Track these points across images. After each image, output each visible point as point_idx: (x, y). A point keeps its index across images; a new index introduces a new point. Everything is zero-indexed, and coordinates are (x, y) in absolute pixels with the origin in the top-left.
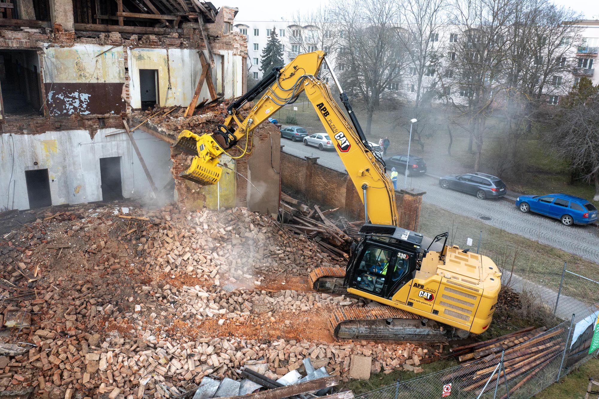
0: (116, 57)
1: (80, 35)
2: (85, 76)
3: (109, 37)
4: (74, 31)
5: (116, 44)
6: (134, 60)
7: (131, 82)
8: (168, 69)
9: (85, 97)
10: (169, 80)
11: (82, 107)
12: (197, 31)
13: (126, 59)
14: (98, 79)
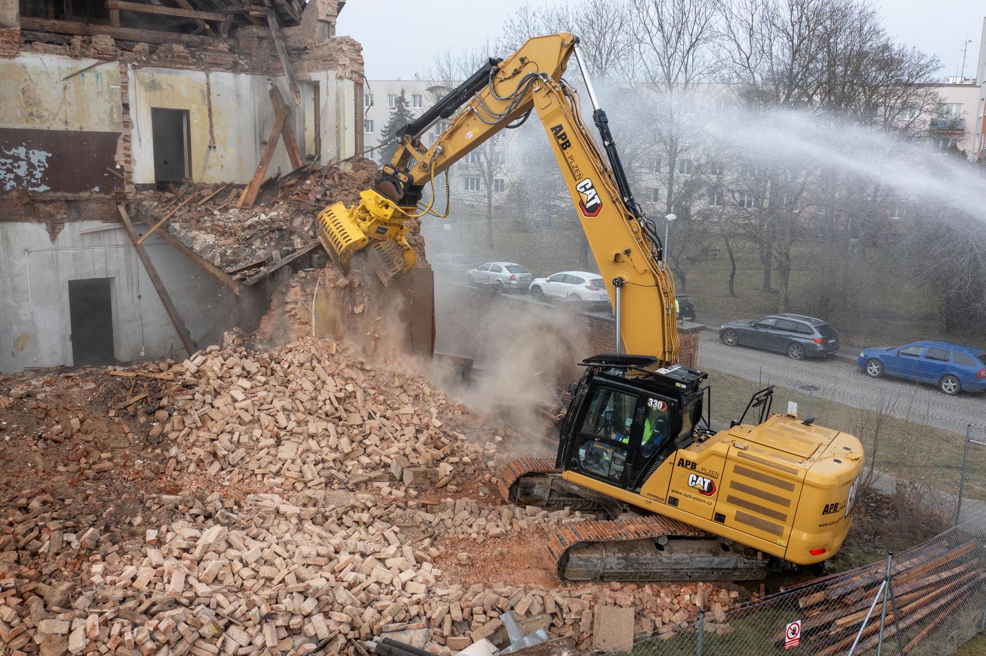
0: (105, 82)
1: (31, 38)
2: (40, 117)
3: (91, 42)
4: (19, 28)
5: (103, 57)
6: (141, 90)
7: (134, 132)
8: (210, 110)
9: (39, 156)
10: (211, 132)
11: (33, 176)
12: (265, 44)
13: (125, 87)
14: (66, 123)
